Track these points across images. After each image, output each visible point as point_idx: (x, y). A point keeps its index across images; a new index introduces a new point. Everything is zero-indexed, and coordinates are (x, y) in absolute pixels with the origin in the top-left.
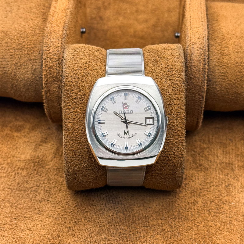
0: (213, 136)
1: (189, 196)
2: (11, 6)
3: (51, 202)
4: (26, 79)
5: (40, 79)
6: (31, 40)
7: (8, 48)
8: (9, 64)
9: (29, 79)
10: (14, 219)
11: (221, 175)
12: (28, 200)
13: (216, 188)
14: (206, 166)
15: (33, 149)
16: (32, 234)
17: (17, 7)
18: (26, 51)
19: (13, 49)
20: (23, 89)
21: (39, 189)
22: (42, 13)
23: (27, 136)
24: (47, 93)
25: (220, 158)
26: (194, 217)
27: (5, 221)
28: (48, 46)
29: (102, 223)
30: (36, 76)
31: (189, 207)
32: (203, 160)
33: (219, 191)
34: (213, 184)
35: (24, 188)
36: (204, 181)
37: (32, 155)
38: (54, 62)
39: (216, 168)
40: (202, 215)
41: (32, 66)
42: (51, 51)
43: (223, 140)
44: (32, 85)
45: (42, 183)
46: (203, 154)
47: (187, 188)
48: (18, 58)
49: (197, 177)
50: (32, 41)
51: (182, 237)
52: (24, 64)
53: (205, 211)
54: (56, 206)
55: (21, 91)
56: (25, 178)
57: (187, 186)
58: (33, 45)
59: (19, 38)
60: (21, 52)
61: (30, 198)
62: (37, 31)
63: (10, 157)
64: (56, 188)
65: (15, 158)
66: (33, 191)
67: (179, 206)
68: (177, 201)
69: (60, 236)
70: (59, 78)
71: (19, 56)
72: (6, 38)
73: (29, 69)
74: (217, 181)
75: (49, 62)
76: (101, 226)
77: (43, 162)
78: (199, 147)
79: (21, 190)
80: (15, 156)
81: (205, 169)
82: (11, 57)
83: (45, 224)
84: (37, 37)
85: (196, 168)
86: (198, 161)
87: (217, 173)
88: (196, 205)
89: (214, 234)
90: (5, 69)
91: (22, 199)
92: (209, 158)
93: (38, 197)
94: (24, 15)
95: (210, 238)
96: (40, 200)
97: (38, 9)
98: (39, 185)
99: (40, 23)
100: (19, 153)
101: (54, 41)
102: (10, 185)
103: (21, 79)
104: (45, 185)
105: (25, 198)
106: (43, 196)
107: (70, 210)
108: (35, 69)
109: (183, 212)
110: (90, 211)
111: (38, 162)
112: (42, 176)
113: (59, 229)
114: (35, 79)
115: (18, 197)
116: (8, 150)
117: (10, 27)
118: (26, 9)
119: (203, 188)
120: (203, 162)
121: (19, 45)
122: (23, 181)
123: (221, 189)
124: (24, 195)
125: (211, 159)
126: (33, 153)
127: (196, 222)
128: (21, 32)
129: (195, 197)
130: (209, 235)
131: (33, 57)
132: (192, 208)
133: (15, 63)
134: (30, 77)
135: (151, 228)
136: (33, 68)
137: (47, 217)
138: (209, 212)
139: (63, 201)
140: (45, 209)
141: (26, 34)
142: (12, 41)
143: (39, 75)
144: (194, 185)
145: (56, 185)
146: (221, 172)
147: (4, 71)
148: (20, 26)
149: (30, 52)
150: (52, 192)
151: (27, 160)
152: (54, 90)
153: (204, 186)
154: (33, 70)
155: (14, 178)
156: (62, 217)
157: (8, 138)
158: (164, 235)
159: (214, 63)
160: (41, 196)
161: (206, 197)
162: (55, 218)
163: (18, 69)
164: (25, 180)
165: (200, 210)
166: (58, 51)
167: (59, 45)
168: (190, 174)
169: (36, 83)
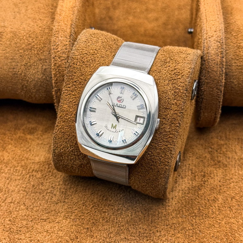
0: (230, 133)
1: (209, 193)
2: (19, 7)
3: (67, 203)
4: (36, 79)
5: (50, 79)
6: (40, 40)
7: (17, 48)
8: (19, 65)
9: (39, 79)
10: (30, 221)
11: (240, 171)
12: (44, 202)
13: (236, 184)
14: (225, 162)
15: (46, 151)
16: (49, 237)
17: (26, 8)
18: (36, 51)
19: (23, 49)
20: (34, 90)
21: (55, 190)
22: (51, 13)
23: (40, 139)
24: (57, 93)
25: (238, 154)
26: (215, 214)
27: (21, 224)
28: (56, 45)
29: (121, 223)
30: (47, 76)
31: (209, 204)
32: (221, 157)
33: (239, 187)
34: (233, 181)
35: (39, 190)
36: (224, 178)
37: (46, 157)
38: (62, 60)
39: (234, 165)
40: (224, 212)
41: (43, 66)
42: (59, 50)
43: (240, 136)
44: (43, 85)
45: (57, 184)
46: (221, 150)
47: (206, 186)
48: (28, 58)
49: (215, 174)
50: (42, 41)
51: (203, 235)
52: (34, 64)
53: (226, 208)
54: (72, 208)
55: (32, 92)
56: (40, 180)
57: (206, 183)
58: (43, 44)
59: (28, 38)
60: (30, 53)
61: (46, 200)
62: (47, 31)
63: (23, 160)
64: (72, 189)
65: (29, 160)
66: (48, 193)
67: (199, 204)
68: (197, 199)
69: (79, 237)
71: (29, 56)
72: (15, 38)
73: (40, 69)
74: (237, 177)
75: (58, 60)
76: (120, 226)
78: (216, 143)
79: (37, 192)
80: (29, 158)
81: (224, 165)
82: (21, 57)
83: (62, 225)
84: (46, 36)
85: (214, 165)
86: (216, 157)
87: (237, 169)
88: (216, 202)
89: (236, 230)
90: (15, 70)
91: (37, 201)
92: (227, 155)
93: (54, 199)
94: (33, 15)
95: (233, 235)
96: (56, 202)
97: (47, 9)
98: (54, 186)
99: (49, 23)
100: (33, 155)
101: (62, 39)
102: (25, 188)
103: (32, 80)
104: (61, 186)
105: (41, 200)
106: (59, 197)
107: (87, 211)
108: (45, 69)
109: (204, 209)
110: (108, 211)
112: (57, 177)
113: (77, 231)
114: (46, 79)
115: (34, 200)
116: (22, 153)
117: (19, 28)
118: (34, 9)
119: (222, 185)
120: (222, 159)
121: (28, 45)
122: (38, 183)
123: (241, 185)
124: (40, 197)
125: (229, 156)
126: (47, 154)
127: (218, 220)
128: (30, 32)
129: (215, 194)
130: (231, 232)
131: (42, 57)
132: (213, 205)
133: (25, 64)
134: (40, 77)
135: (172, 227)
136: (43, 68)
137: (64, 219)
138: (230, 209)
139: (80, 202)
140: (61, 211)
141: (35, 34)
142: (22, 42)
143: (49, 75)
144: (213, 182)
145: (72, 186)
146: (240, 168)
147: (14, 71)
148: (29, 26)
149: (40, 51)
150: (68, 193)
151: (41, 162)
153: (224, 183)
154: (43, 70)
155: (29, 180)
156: (79, 218)
157: (21, 141)
158: (185, 234)
159: (230, 56)
160: (57, 198)
161: (226, 193)
162: (73, 219)
163: (28, 69)
164: (40, 182)
165: (220, 207)
166: (66, 49)
167: (67, 43)
168: (209, 171)
169: (46, 83)
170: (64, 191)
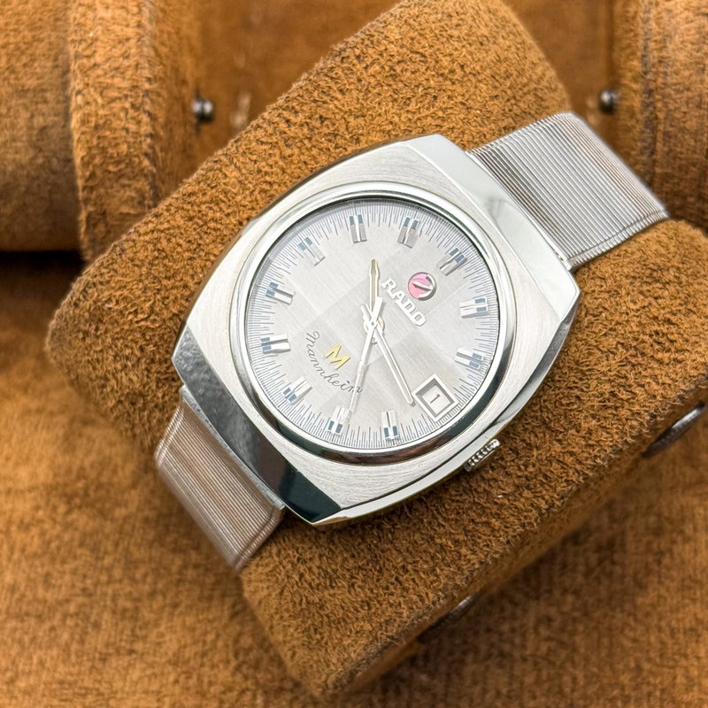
1: (675, 601)
3: (142, 655)
4: (10, 168)
5: (64, 167)
6: (18, 14)
9: (22, 167)
12: (55, 652)
18: (4, 59)
28: (85, 40)
30: (50, 154)
31: (676, 647)
37: (59, 466)
38: (113, 100)
41: (32, 116)
42: (98, 59)
45: (104, 578)
57: (666, 560)
58: (31, 30)
61: (63, 642)
64: (160, 598)
68: (629, 625)
70: (140, 162)
73: (21, 128)
75: (95, 101)
77: (102, 493)
79: (27, 614)
85: (696, 484)
88: (701, 639)
91: (31, 650)
93: (93, 641)
96: (100, 653)
98: (91, 587)
100: (8, 458)
101: (108, 15)
104: (117, 586)
105: (44, 646)
106: (113, 633)
108: (43, 129)
111: (81, 493)
114: (47, 167)
115: (17, 645)
122: (32, 576)
124: (41, 634)
131: (29, 82)
132: (689, 651)
134: (24, 158)
136: (35, 124)
140: (122, 689)
143: (61, 149)
144: (692, 554)
145: (160, 586)
149: (18, 60)
150: (146, 614)
152: (121, 214)
154: (35, 132)
160: (103, 636)
166: (127, 57)
167: (130, 32)
168: (674, 511)
169: (50, 181)
170: (129, 605)
